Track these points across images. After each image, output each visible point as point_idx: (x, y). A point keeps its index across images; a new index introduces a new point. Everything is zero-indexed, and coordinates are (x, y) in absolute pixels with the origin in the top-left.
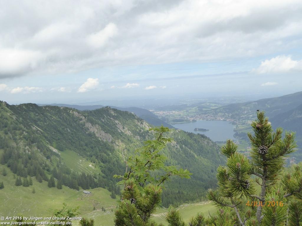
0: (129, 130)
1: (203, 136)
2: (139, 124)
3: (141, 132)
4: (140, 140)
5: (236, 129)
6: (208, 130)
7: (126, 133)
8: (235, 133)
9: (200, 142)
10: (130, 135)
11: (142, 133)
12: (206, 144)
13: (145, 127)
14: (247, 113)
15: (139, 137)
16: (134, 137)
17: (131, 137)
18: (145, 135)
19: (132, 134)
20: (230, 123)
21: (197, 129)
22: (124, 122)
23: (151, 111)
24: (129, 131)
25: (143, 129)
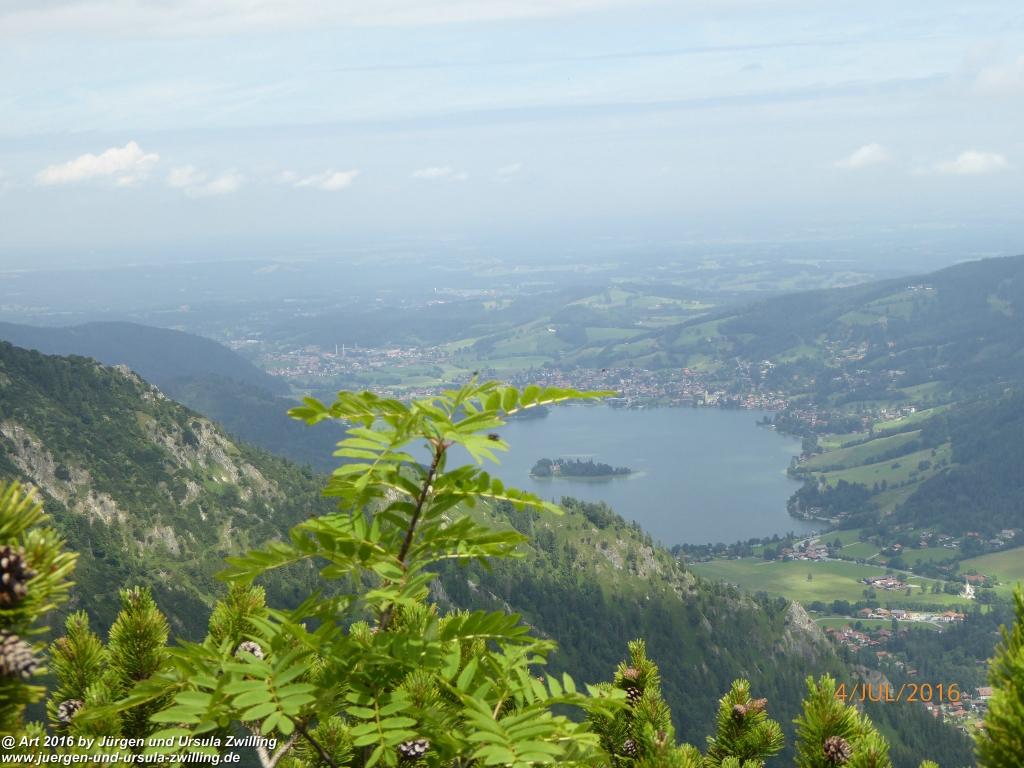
0: (99, 488)
1: (596, 517)
2: (169, 441)
3: (184, 502)
4: (176, 551)
5: (805, 464)
6: (625, 472)
7: (79, 509)
8: (800, 485)
9: (580, 557)
10: (108, 520)
11: (193, 507)
12: (619, 565)
13: (209, 461)
14: (869, 357)
15: (170, 531)
16: (138, 535)
17: (118, 539)
18: (211, 517)
19: (122, 517)
20: (767, 421)
21: (555, 468)
22: (66, 432)
23: (235, 345)
24: (105, 497)
25: (198, 479)
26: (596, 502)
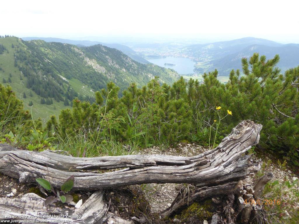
0: (117, 64)
1: (172, 70)
2: (124, 59)
3: (126, 66)
4: (125, 72)
5: (196, 65)
6: (175, 65)
7: (115, 66)
8: (195, 68)
9: (170, 75)
10: (118, 68)
11: (127, 67)
12: (174, 76)
13: (129, 61)
14: (205, 53)
15: (124, 69)
16: (121, 69)
17: (118, 70)
18: (129, 68)
19: (119, 67)
20: (192, 60)
21: (167, 64)
22: (113, 57)
23: (130, 47)
24: (117, 65)
25: (127, 63)
26: (172, 69)
